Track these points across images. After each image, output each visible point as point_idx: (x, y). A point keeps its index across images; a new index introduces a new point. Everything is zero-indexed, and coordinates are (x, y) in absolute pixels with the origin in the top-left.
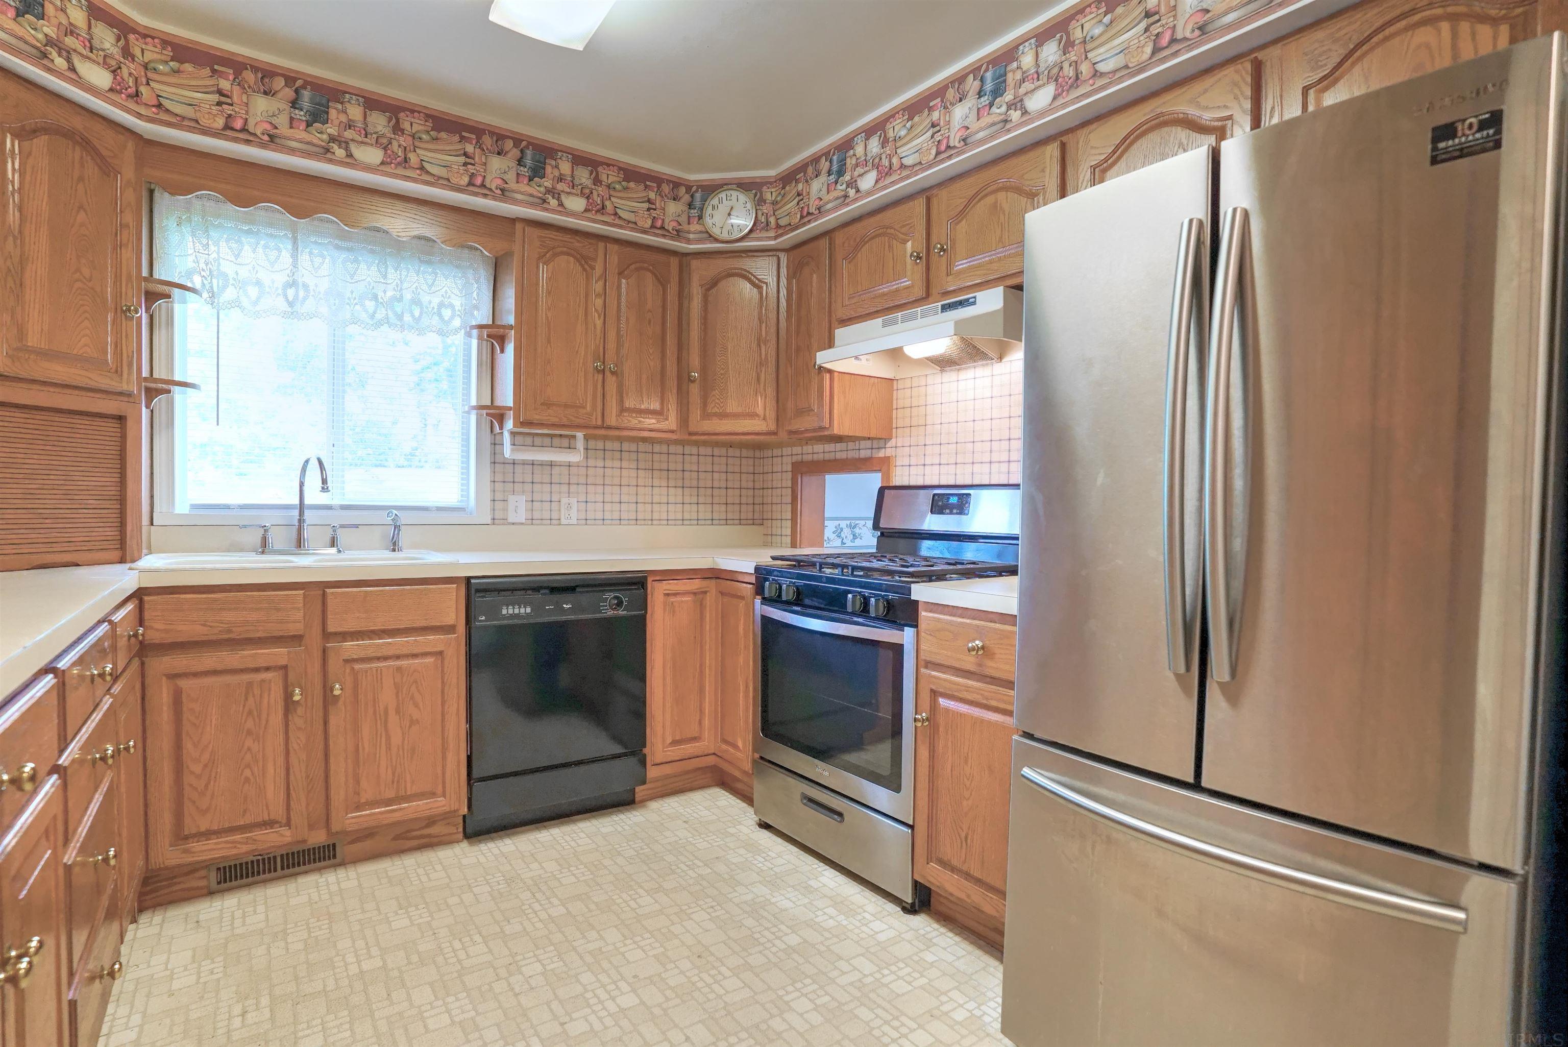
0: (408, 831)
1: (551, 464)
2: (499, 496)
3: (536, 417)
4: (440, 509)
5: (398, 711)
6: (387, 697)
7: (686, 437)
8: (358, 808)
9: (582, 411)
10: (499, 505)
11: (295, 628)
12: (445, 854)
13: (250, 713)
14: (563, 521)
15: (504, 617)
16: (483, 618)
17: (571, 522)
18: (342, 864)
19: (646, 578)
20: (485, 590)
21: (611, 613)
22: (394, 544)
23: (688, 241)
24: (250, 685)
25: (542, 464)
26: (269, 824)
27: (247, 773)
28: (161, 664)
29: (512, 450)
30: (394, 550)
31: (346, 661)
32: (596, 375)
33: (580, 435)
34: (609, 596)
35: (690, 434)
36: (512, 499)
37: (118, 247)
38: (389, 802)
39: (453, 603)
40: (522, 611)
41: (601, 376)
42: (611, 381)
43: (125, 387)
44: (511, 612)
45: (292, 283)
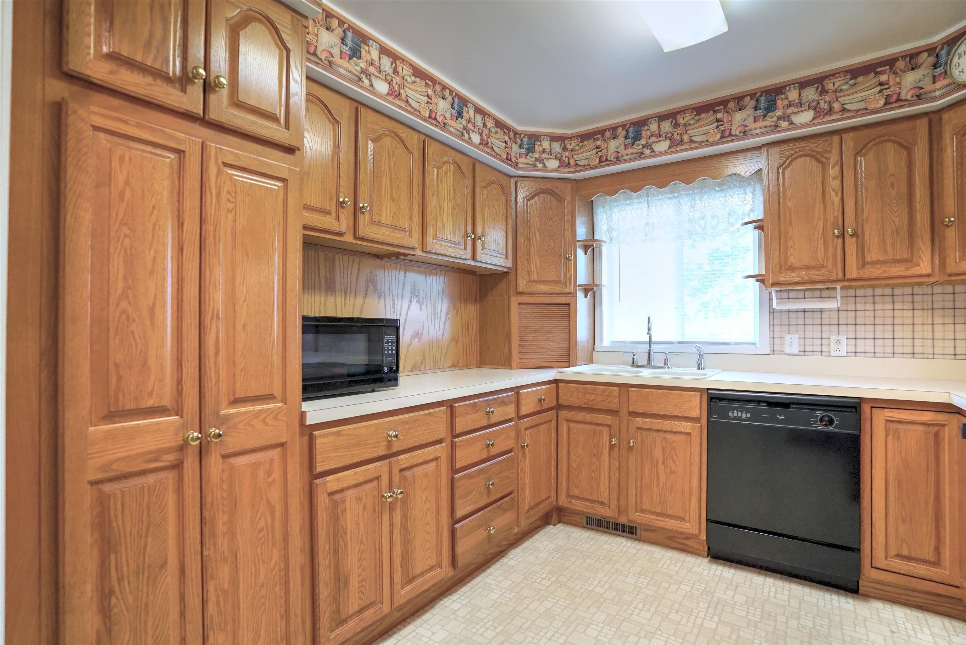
0: (673, 537)
1: (821, 311)
2: (777, 335)
3: (782, 279)
4: (736, 344)
5: (663, 463)
6: (658, 453)
7: (947, 278)
8: (642, 511)
9: (824, 270)
10: (777, 341)
11: (615, 407)
13: (595, 445)
14: (832, 353)
15: (731, 418)
16: (716, 416)
17: (840, 354)
18: (639, 540)
19: (860, 404)
20: (721, 399)
21: (821, 428)
22: (699, 365)
24: (595, 431)
25: (813, 311)
26: (602, 503)
27: (593, 474)
28: (563, 414)
29: (777, 303)
30: (699, 369)
31: (638, 428)
32: (835, 240)
33: (838, 287)
34: (820, 414)
35: (950, 275)
36: (787, 337)
38: (658, 514)
39: (697, 404)
40: (744, 415)
41: (840, 241)
42: (851, 244)
43: (568, 290)
44: (735, 415)
45: (647, 224)
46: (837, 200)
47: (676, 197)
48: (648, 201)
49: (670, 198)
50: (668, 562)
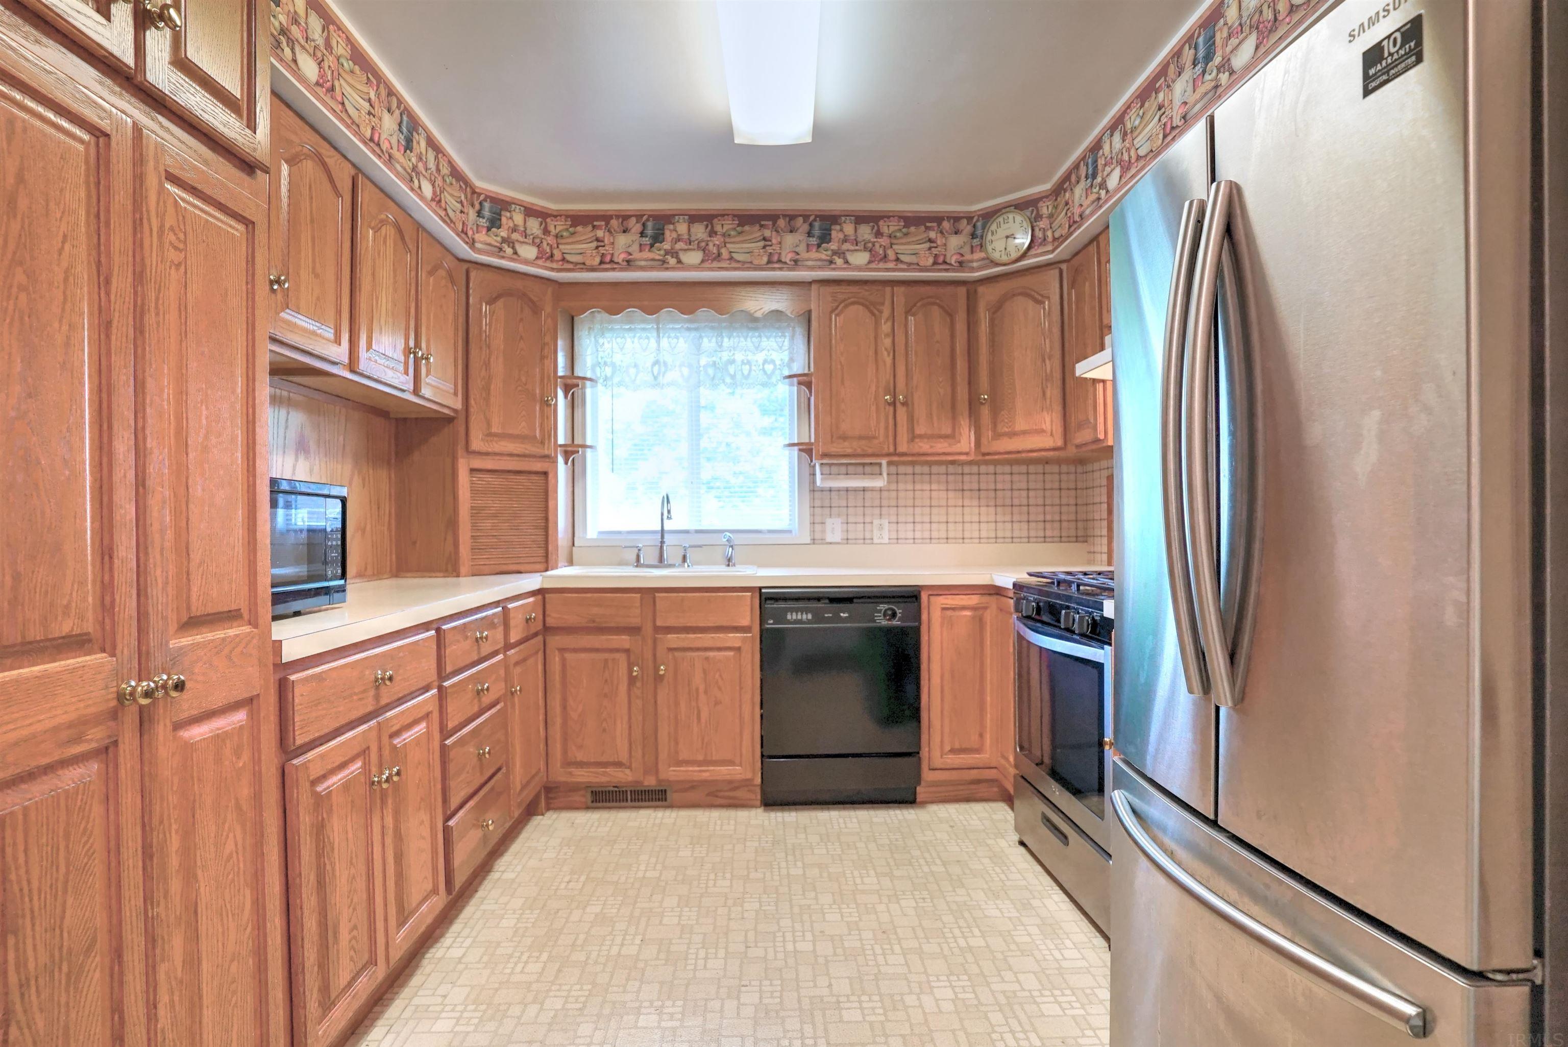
0: (717, 791)
1: (864, 490)
2: (818, 519)
3: (833, 449)
4: (770, 532)
5: (706, 692)
6: (698, 680)
7: (980, 458)
8: (680, 763)
9: (876, 441)
10: (818, 527)
11: (635, 621)
12: (742, 815)
13: (606, 681)
14: (876, 541)
15: (789, 622)
16: (771, 622)
17: (883, 541)
18: (671, 807)
19: (920, 592)
20: (775, 598)
21: (884, 623)
22: (729, 560)
23: (973, 270)
24: (606, 661)
25: (856, 490)
26: (618, 764)
27: (604, 724)
28: (555, 641)
29: (822, 479)
30: (728, 565)
31: (670, 650)
32: (887, 407)
33: (884, 462)
34: (883, 607)
35: (984, 454)
36: (829, 521)
37: (543, 358)
38: (699, 763)
39: (748, 609)
40: (804, 616)
41: (891, 409)
42: (902, 412)
43: (546, 452)
44: (794, 617)
45: (656, 362)
46: (889, 360)
47: (696, 329)
48: (658, 329)
49: (688, 329)
50: (719, 822)
